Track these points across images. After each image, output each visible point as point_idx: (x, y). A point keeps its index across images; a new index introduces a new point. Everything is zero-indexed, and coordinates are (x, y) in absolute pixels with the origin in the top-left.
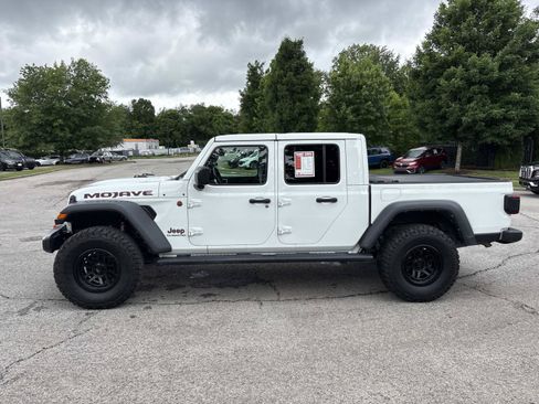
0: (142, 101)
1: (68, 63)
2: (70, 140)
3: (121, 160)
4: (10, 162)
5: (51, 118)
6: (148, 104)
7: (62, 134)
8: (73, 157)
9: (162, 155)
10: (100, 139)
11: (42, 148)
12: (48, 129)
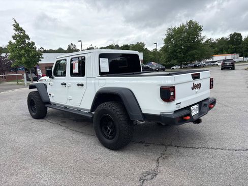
0: (235, 34)
1: (185, 24)
2: (183, 58)
3: (213, 65)
4: (154, 68)
5: (176, 49)
6: (239, 35)
7: (180, 55)
8: (189, 65)
9: (240, 62)
10: (196, 56)
11: (172, 62)
12: (175, 54)
